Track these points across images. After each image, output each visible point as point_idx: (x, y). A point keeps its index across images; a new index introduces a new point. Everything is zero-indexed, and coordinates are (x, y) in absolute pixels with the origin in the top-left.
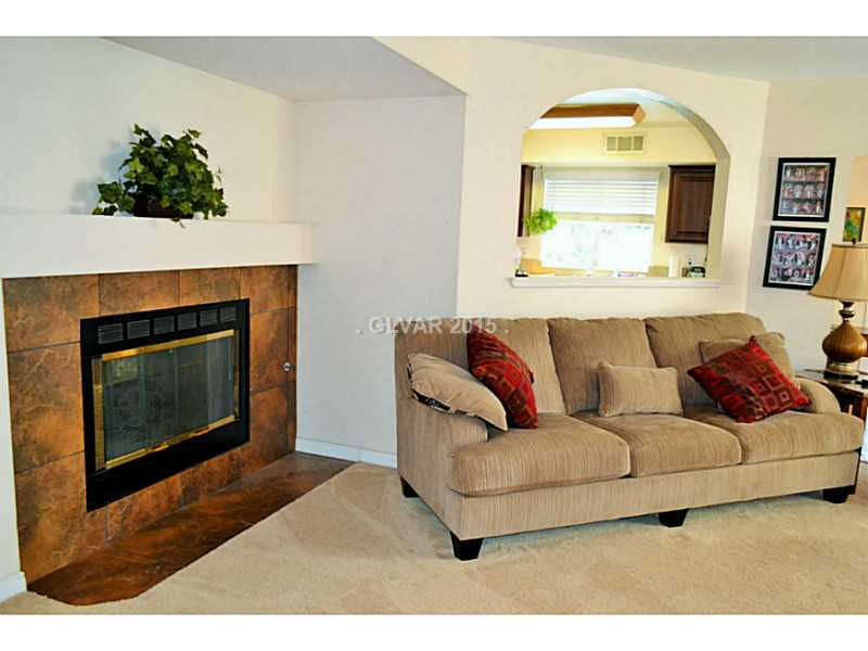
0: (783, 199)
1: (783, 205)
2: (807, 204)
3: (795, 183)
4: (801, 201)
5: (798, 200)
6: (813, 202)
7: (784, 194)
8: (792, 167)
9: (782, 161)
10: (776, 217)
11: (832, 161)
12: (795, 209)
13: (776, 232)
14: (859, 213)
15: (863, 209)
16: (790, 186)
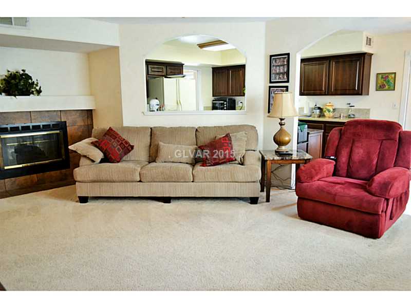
0: (273, 74)
1: (273, 76)
2: (281, 75)
3: (276, 66)
4: (279, 74)
5: (278, 74)
6: (283, 74)
7: (273, 72)
8: (275, 59)
9: (271, 56)
10: (271, 82)
11: (288, 54)
12: (277, 78)
13: (271, 89)
14: (393, 75)
15: (395, 73)
16: (275, 68)
